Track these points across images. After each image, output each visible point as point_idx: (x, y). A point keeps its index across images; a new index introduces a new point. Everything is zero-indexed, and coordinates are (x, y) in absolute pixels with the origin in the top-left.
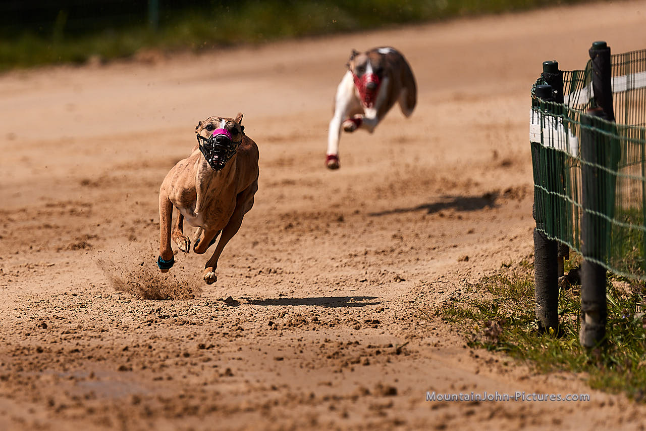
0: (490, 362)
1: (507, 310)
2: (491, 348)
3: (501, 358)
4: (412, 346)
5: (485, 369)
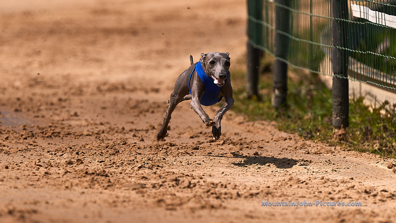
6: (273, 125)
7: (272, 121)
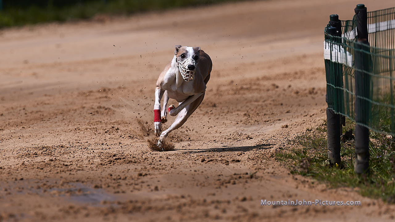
0: (304, 182)
1: (311, 154)
2: (304, 175)
3: (310, 180)
4: (259, 174)
5: (301, 186)
6: (356, 191)
7: (354, 187)
